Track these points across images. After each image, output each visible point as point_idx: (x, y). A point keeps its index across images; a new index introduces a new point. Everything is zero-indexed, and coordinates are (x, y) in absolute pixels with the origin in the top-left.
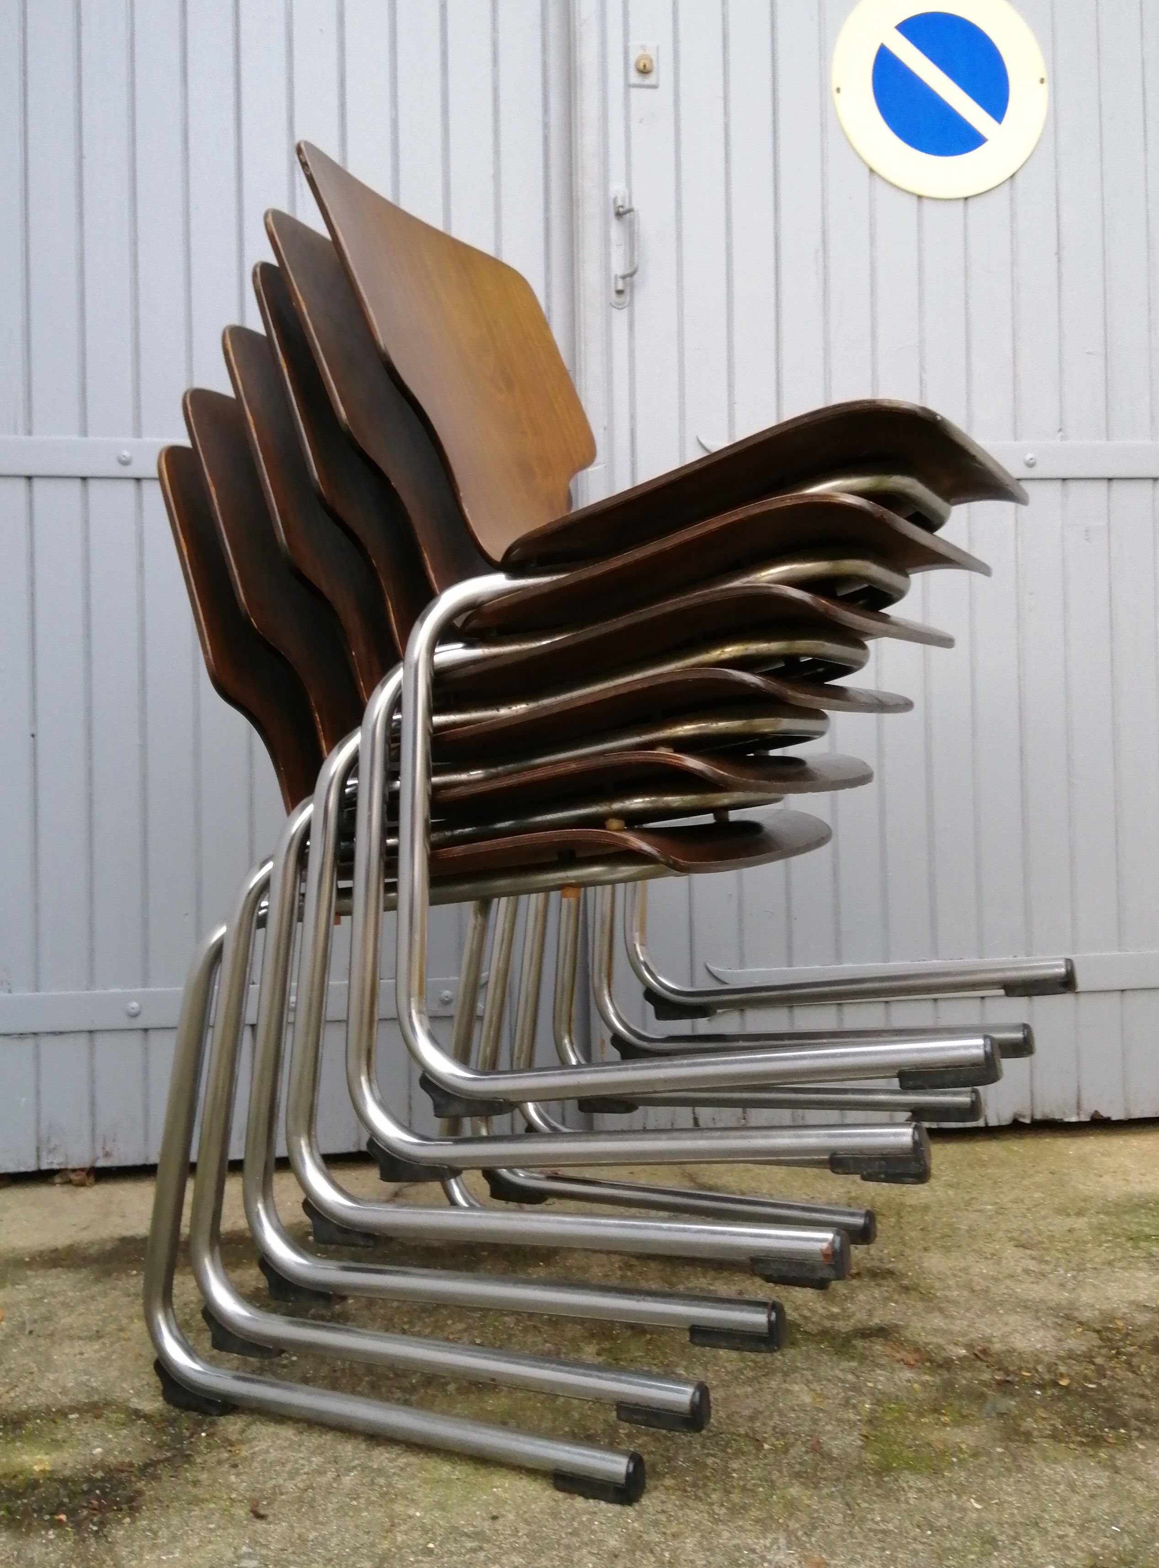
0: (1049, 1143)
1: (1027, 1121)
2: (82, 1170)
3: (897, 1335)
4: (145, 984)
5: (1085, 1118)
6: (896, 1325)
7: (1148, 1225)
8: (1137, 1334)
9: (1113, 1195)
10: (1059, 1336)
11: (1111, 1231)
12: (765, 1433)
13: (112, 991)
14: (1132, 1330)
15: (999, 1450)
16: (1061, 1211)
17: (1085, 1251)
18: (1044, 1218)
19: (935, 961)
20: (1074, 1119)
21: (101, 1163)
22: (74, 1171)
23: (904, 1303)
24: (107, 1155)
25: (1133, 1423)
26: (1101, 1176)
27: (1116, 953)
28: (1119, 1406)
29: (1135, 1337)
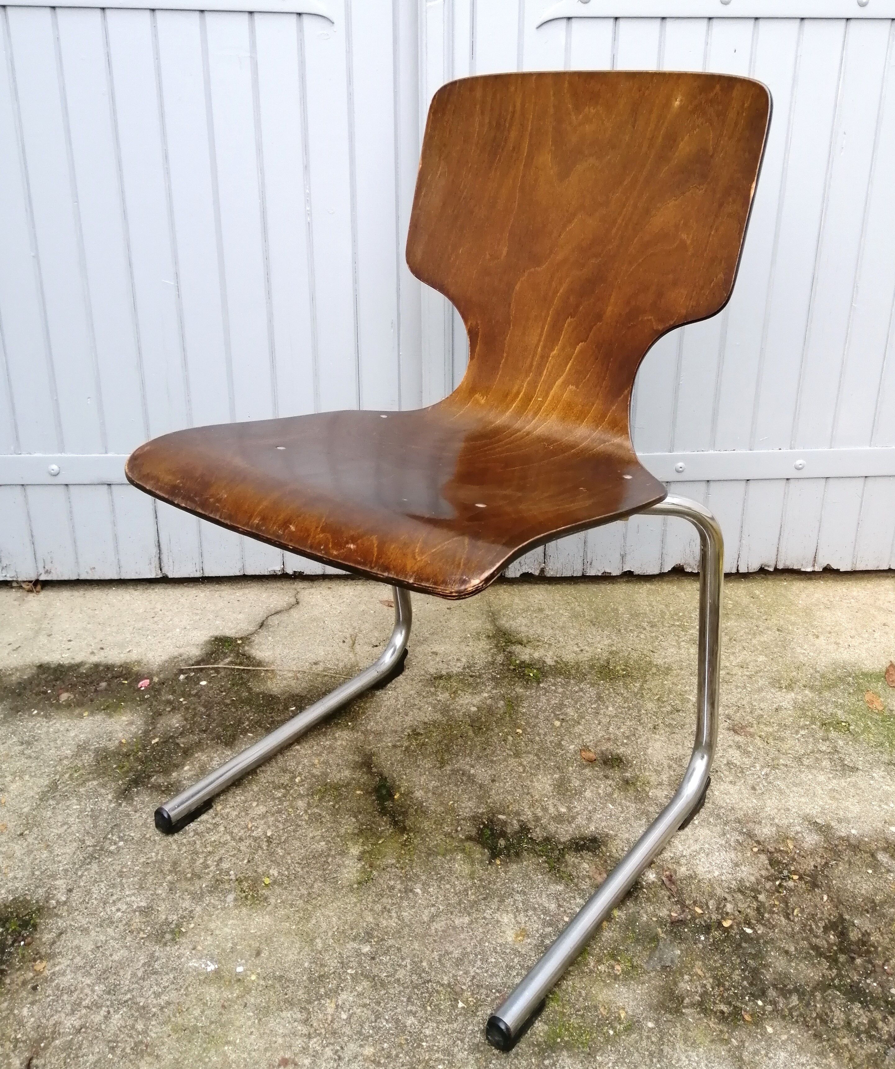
0: (785, 587)
1: (771, 569)
2: (30, 582)
3: (604, 849)
4: (62, 450)
5: (818, 569)
6: (607, 835)
7: (842, 706)
8: (801, 860)
9: (823, 663)
10: (736, 860)
11: (809, 713)
12: (464, 984)
13: (36, 455)
14: (799, 854)
15: (651, 1025)
16: (776, 683)
17: (782, 739)
18: (760, 690)
19: (711, 452)
20: (809, 569)
21: (43, 578)
22: (24, 582)
23: (620, 804)
24: (47, 572)
25: (772, 993)
26: (817, 637)
27: (868, 448)
28: (765, 966)
29: (800, 864)
